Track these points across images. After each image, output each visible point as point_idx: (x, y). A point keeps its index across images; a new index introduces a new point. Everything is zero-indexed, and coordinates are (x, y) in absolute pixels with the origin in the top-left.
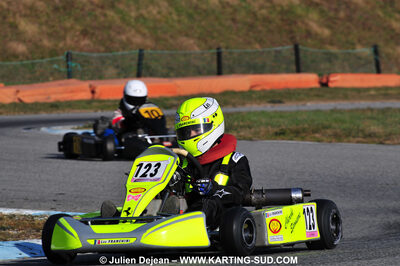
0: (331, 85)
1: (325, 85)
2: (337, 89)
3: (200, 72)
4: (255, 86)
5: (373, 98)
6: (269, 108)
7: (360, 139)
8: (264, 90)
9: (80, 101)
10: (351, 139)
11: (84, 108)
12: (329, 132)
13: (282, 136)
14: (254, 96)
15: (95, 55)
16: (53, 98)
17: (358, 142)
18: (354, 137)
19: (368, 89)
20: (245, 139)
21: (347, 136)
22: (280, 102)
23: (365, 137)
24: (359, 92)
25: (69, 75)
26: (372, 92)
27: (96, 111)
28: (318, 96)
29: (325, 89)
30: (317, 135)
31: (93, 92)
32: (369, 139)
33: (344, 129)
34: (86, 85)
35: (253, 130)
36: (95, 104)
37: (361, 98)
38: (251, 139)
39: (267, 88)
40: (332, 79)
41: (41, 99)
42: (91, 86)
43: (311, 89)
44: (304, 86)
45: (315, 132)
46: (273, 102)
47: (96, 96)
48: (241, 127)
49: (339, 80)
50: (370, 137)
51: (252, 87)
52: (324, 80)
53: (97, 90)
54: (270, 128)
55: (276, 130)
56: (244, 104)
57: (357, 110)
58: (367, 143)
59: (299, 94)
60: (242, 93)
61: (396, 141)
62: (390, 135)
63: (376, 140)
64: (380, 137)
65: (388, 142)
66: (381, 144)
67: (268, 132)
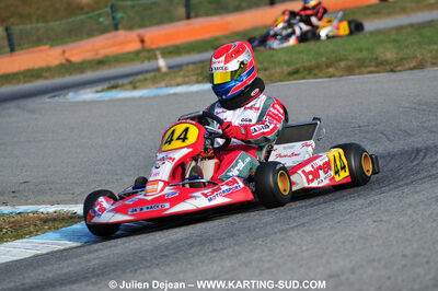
2: (398, 2)
7: (372, 69)
9: (129, 53)
10: (363, 69)
12: (343, 64)
13: (295, 76)
16: (102, 53)
17: (369, 72)
18: (366, 67)
21: (359, 67)
23: (377, 66)
24: (419, 2)
25: (116, 28)
29: (384, 4)
30: (331, 70)
31: (142, 41)
32: (380, 68)
34: (134, 34)
35: (267, 73)
37: (420, 9)
41: (89, 56)
42: (139, 36)
43: (369, 6)
45: (328, 66)
50: (381, 65)
53: (146, 39)
54: (285, 68)
58: (378, 72)
61: (407, 66)
62: (401, 60)
63: (388, 67)
64: (392, 64)
65: (399, 68)
66: (392, 71)
67: (282, 72)
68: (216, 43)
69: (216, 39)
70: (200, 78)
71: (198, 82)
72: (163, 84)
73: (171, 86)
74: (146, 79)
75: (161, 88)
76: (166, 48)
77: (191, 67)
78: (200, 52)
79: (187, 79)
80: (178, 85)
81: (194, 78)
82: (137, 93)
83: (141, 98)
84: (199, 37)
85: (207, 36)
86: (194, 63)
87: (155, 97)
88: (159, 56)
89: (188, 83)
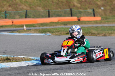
0: (81, 20)
1: (79, 20)
2: (83, 21)
3: (43, 17)
5: (93, 23)
6: (63, 26)
7: (90, 35)
8: (62, 22)
9: (9, 25)
10: (88, 35)
11: (10, 27)
13: (68, 34)
14: (59, 23)
15: (13, 12)
16: (1, 24)
17: (90, 36)
18: (89, 34)
19: (92, 21)
20: (57, 35)
22: (67, 25)
24: (89, 22)
25: (6, 18)
26: (93, 22)
27: (14, 28)
28: (77, 23)
29: (79, 21)
31: (13, 22)
32: (93, 35)
33: (86, 32)
34: (11, 20)
35: (60, 33)
36: (13, 26)
37: (90, 24)
38: (59, 35)
39: (63, 21)
40: (81, 18)
42: (12, 21)
43: (75, 21)
44: (73, 20)
46: (65, 25)
47: (14, 23)
48: (56, 32)
49: (83, 19)
50: (93, 34)
51: (59, 21)
52: (79, 19)
53: (14, 22)
54: (65, 32)
55: (66, 32)
56: (56, 26)
57: (89, 27)
59: (72, 23)
60: (56, 23)
63: (95, 35)
64: (96, 34)
67: (64, 33)
69: (34, 24)
71: (39, 33)
73: (31, 33)
74: (22, 31)
75: (28, 33)
77: (33, 30)
80: (33, 33)
83: (23, 35)
87: (27, 35)
89: (36, 33)
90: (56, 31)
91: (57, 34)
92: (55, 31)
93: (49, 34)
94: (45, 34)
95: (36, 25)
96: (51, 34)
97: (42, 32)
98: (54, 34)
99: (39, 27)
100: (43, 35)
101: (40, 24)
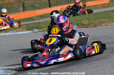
4: (63, 9)
17: (79, 28)
23: (82, 26)
26: (99, 6)
40: (87, 3)
51: (61, 10)
58: (82, 28)
61: (91, 26)
62: (89, 24)
63: (85, 26)
64: (87, 25)
65: (88, 27)
66: (87, 27)
68: (33, 19)
69: (33, 17)
70: (27, 29)
71: (26, 30)
72: (15, 31)
73: (18, 32)
75: (15, 32)
76: (17, 20)
77: (24, 26)
78: (27, 21)
79: (23, 30)
80: (20, 31)
81: (25, 29)
82: (7, 34)
84: (27, 17)
85: (30, 16)
86: (25, 25)
87: (13, 35)
88: (14, 22)
89: (23, 31)
90: (45, 26)
91: (45, 29)
92: (43, 26)
93: (36, 30)
94: (32, 31)
95: (35, 18)
96: (38, 31)
97: (30, 30)
98: (42, 30)
99: (38, 20)
100: (30, 33)
101: (39, 16)
